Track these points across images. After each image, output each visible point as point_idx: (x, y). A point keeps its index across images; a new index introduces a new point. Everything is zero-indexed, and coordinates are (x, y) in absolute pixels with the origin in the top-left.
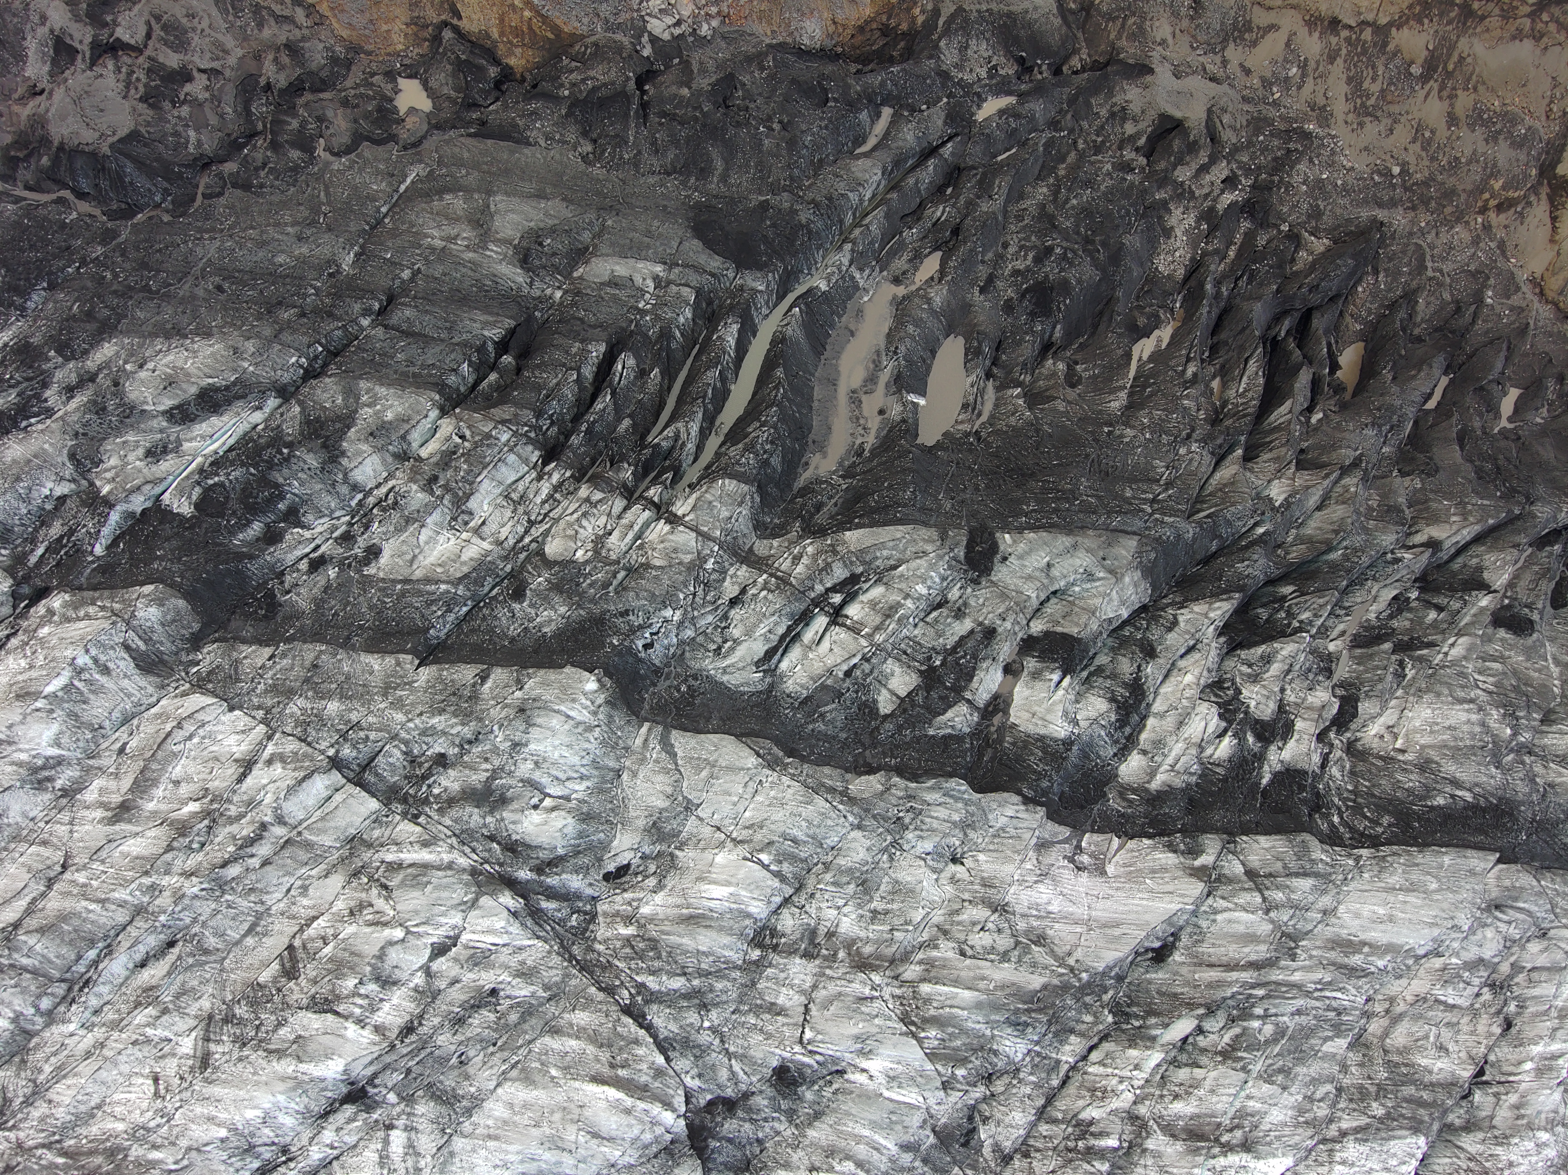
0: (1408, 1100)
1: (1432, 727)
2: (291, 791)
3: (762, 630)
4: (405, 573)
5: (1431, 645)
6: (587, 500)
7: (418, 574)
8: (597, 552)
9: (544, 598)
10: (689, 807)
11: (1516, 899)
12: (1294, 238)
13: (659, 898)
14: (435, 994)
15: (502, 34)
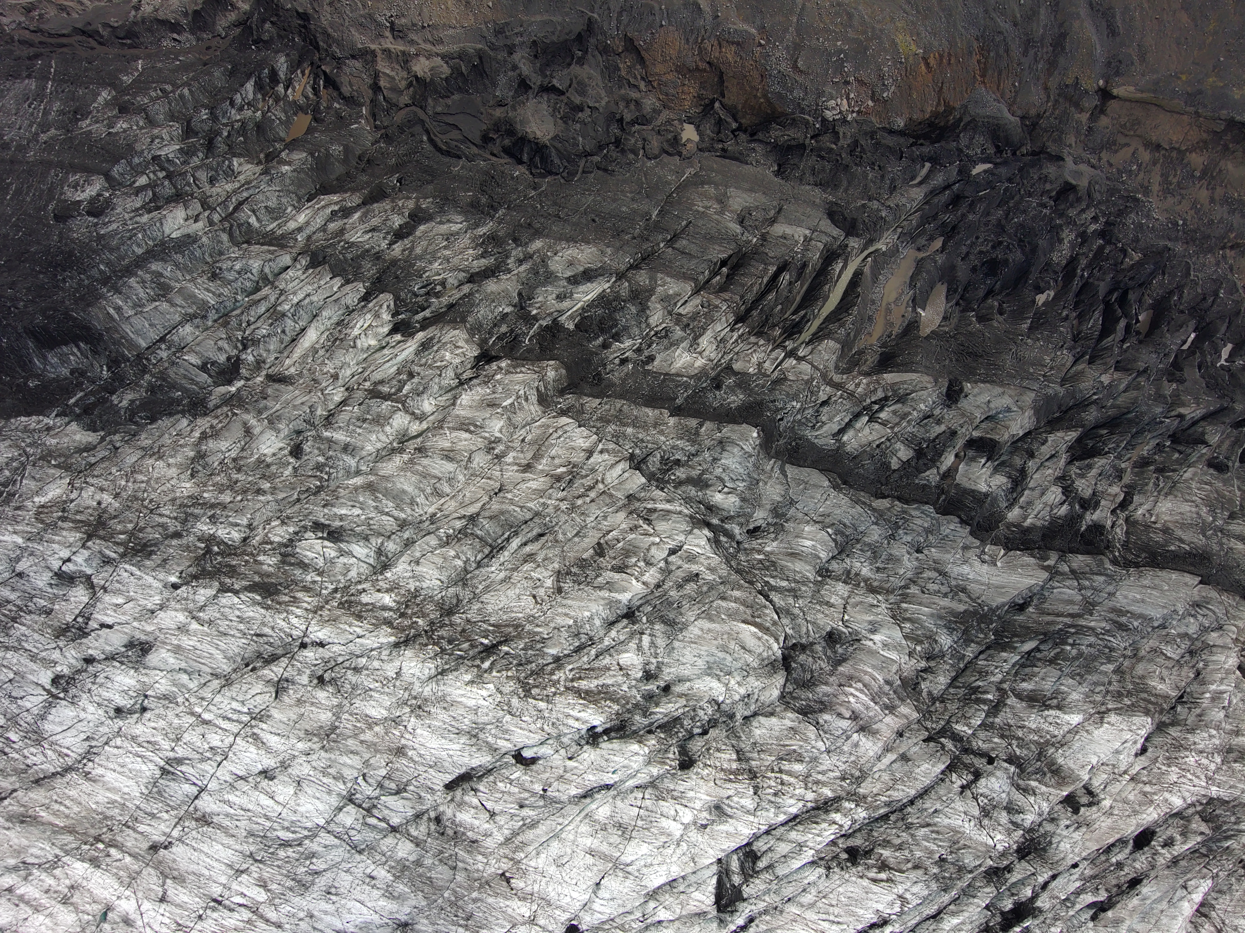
0: (1144, 700)
1: (1171, 512)
2: (613, 466)
3: (837, 419)
4: (667, 370)
5: (1174, 471)
6: (757, 343)
7: (673, 371)
8: (760, 370)
9: (732, 390)
10: (792, 503)
11: (1208, 603)
12: (1124, 252)
13: (775, 544)
14: (670, 572)
15: (743, 107)
